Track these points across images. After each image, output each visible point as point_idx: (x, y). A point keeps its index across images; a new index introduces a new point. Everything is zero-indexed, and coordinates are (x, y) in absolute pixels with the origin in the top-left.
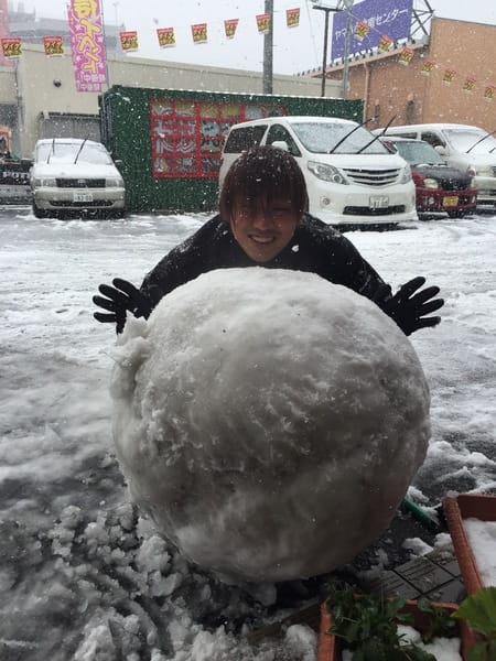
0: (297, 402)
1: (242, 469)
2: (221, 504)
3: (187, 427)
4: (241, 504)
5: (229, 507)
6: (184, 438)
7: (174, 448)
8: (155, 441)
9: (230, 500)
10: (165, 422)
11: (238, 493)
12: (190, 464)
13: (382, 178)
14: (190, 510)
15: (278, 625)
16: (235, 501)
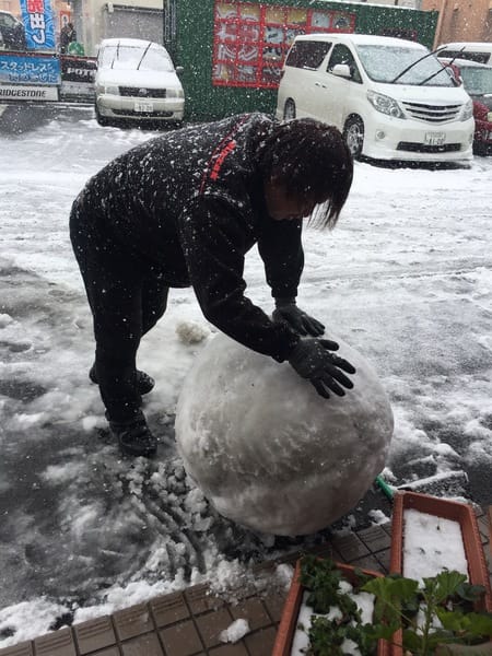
0: (295, 438)
1: (256, 474)
2: (242, 491)
3: (224, 444)
4: (254, 493)
5: (247, 493)
6: (222, 451)
7: (215, 455)
8: (204, 449)
9: (248, 489)
10: (211, 439)
11: (253, 487)
12: (225, 466)
13: (442, 115)
14: (222, 489)
15: (273, 561)
16: (251, 491)
